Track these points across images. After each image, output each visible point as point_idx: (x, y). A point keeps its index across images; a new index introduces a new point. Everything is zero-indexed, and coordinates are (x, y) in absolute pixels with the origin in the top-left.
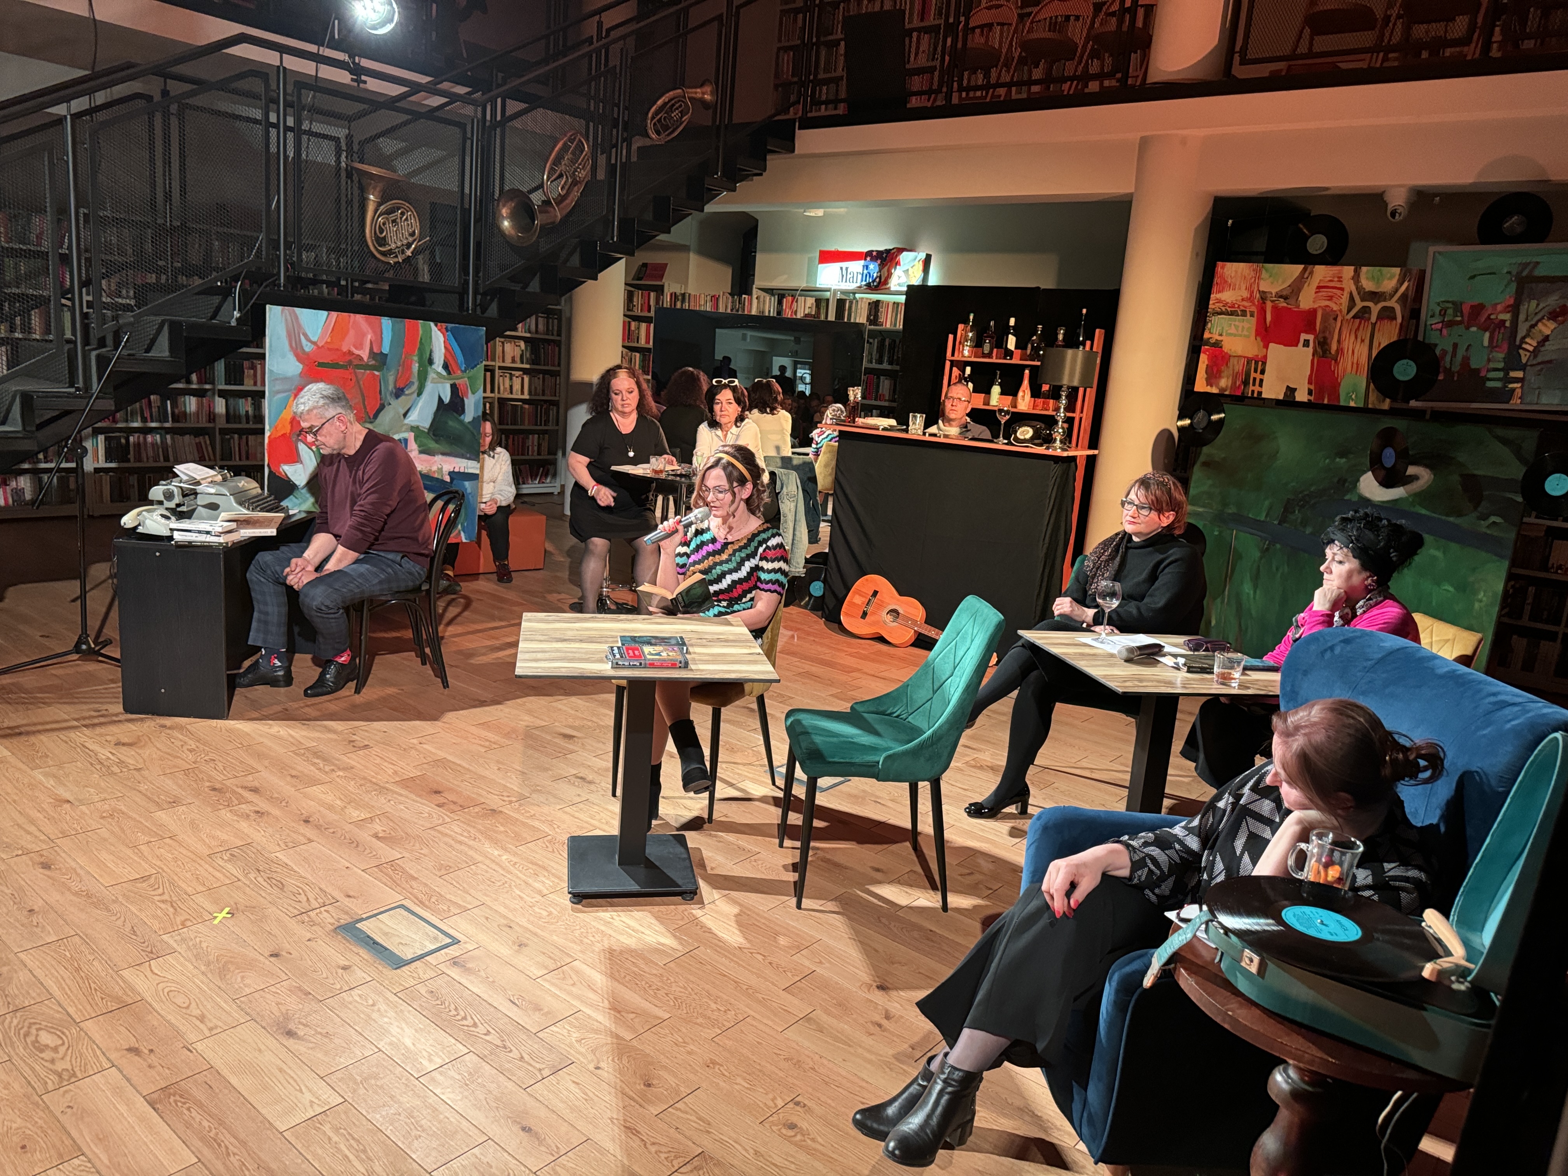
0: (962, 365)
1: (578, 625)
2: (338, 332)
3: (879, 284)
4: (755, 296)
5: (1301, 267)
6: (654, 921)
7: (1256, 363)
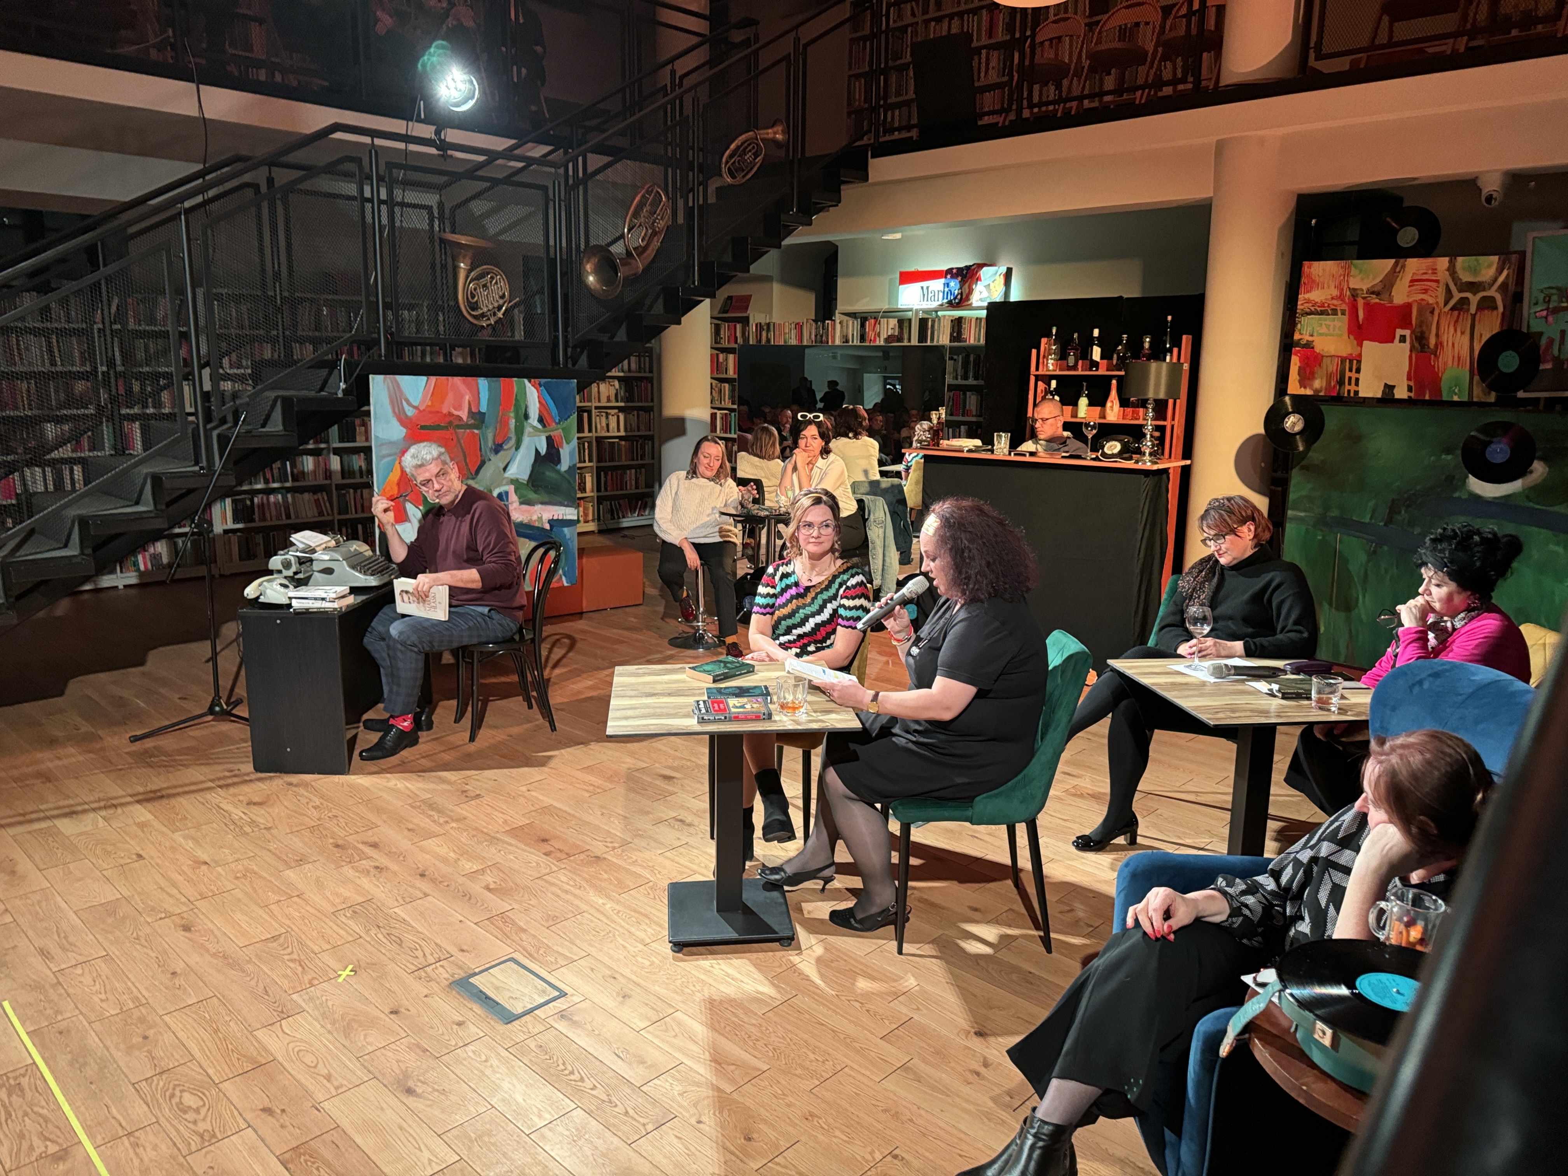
0: (1047, 379)
1: (667, 678)
2: (437, 395)
3: (961, 301)
4: (838, 321)
5: (1393, 261)
6: (752, 969)
7: (1351, 362)
